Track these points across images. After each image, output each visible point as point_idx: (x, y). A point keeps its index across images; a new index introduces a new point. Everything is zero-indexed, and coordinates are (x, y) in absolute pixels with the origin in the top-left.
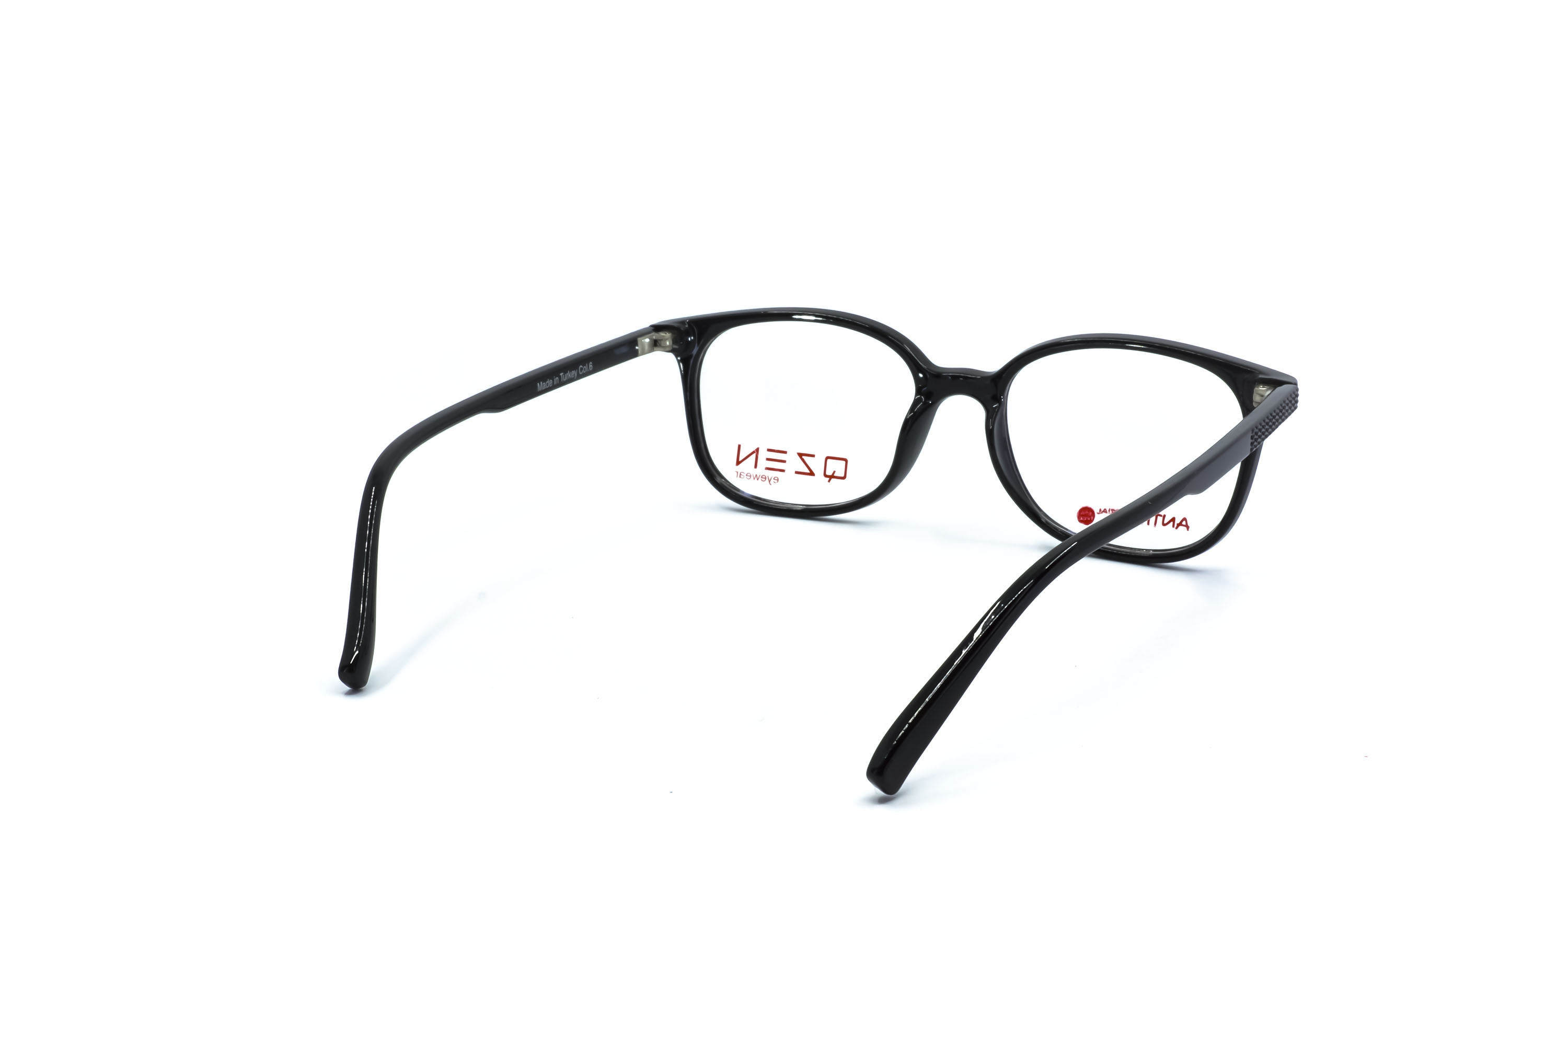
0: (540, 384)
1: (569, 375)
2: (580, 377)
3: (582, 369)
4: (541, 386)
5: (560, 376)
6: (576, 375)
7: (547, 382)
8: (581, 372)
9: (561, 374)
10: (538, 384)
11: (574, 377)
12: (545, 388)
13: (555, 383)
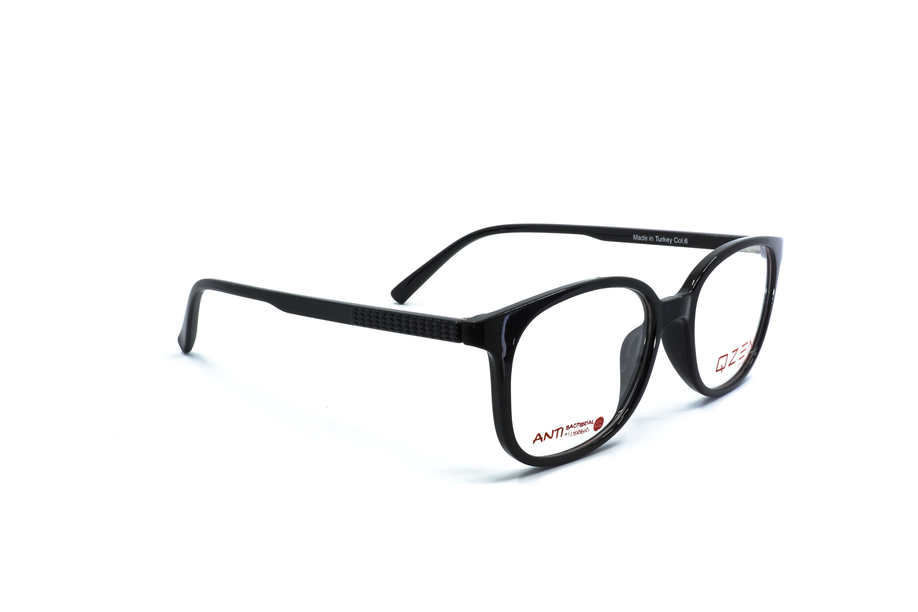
0: (636, 236)
1: (664, 240)
2: (673, 244)
3: (676, 240)
4: (635, 237)
5: (656, 237)
6: (671, 242)
7: (642, 237)
8: (676, 241)
9: (657, 237)
10: (634, 235)
11: (670, 242)
12: (640, 240)
13: (650, 240)
